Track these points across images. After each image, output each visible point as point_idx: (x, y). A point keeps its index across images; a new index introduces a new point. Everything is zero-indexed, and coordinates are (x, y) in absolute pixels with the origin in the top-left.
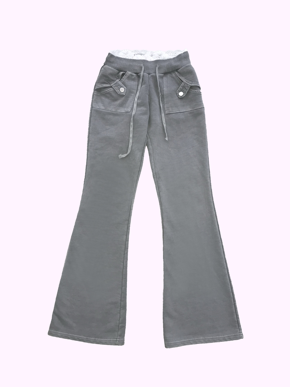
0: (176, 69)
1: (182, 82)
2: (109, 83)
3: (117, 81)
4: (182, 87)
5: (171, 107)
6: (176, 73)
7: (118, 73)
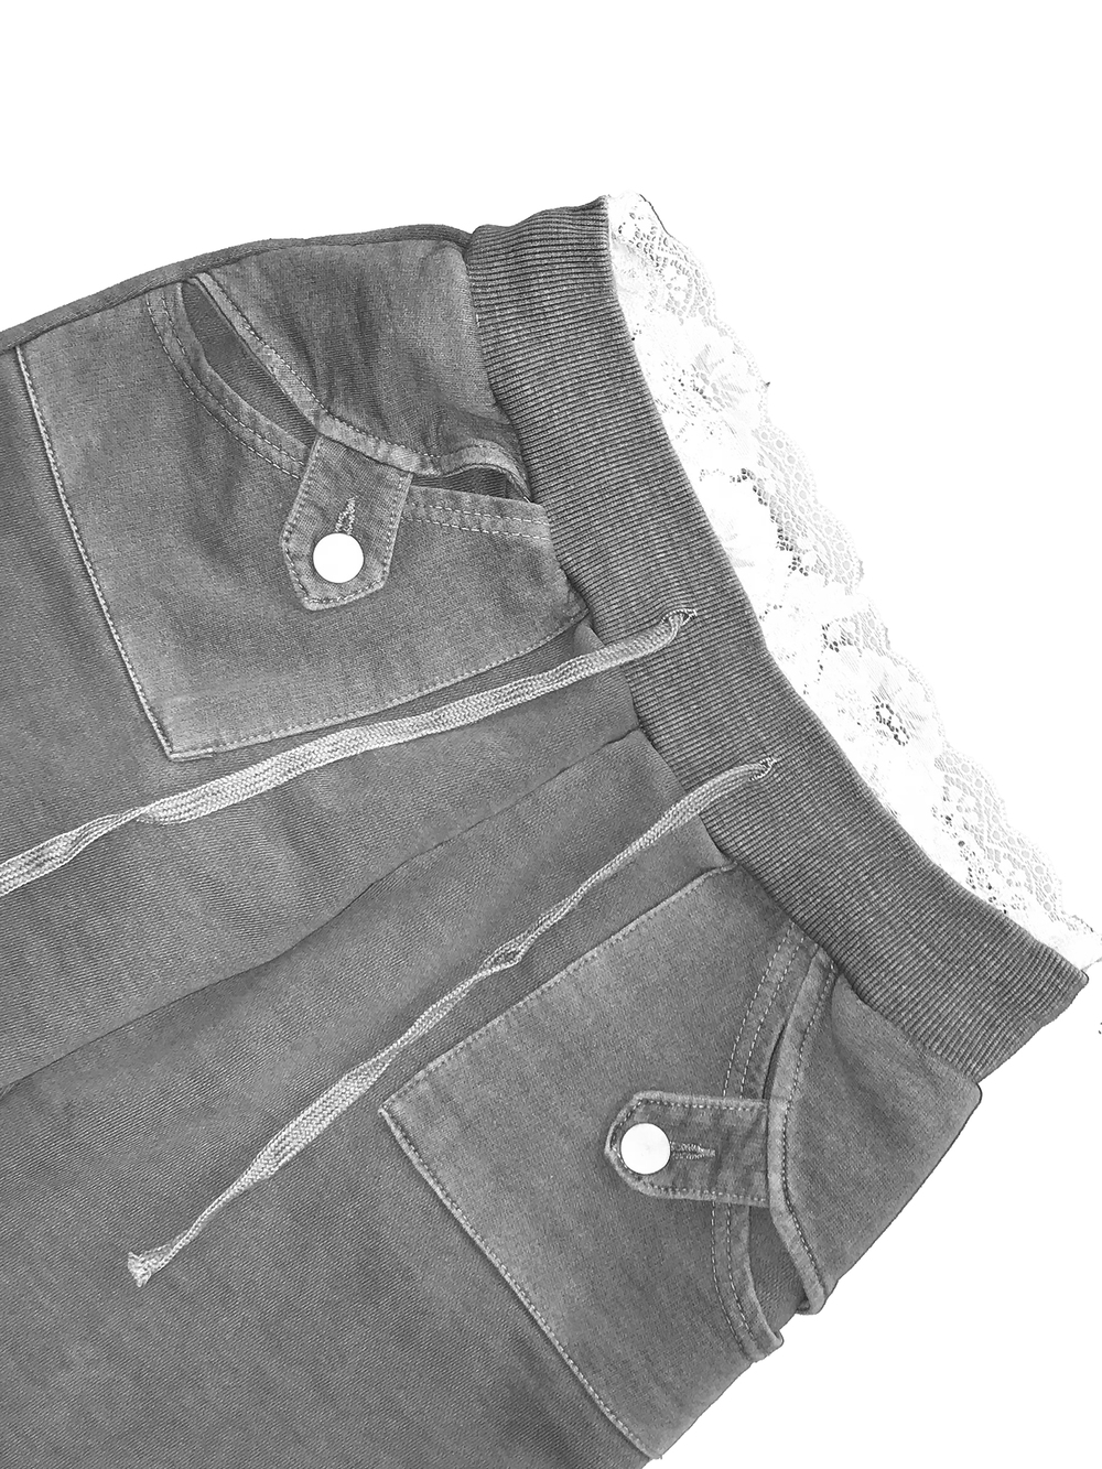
0: (851, 960)
1: (766, 1095)
2: (331, 396)
3: (399, 456)
4: (705, 1119)
5: (466, 1126)
6: (811, 982)
7: (481, 427)
